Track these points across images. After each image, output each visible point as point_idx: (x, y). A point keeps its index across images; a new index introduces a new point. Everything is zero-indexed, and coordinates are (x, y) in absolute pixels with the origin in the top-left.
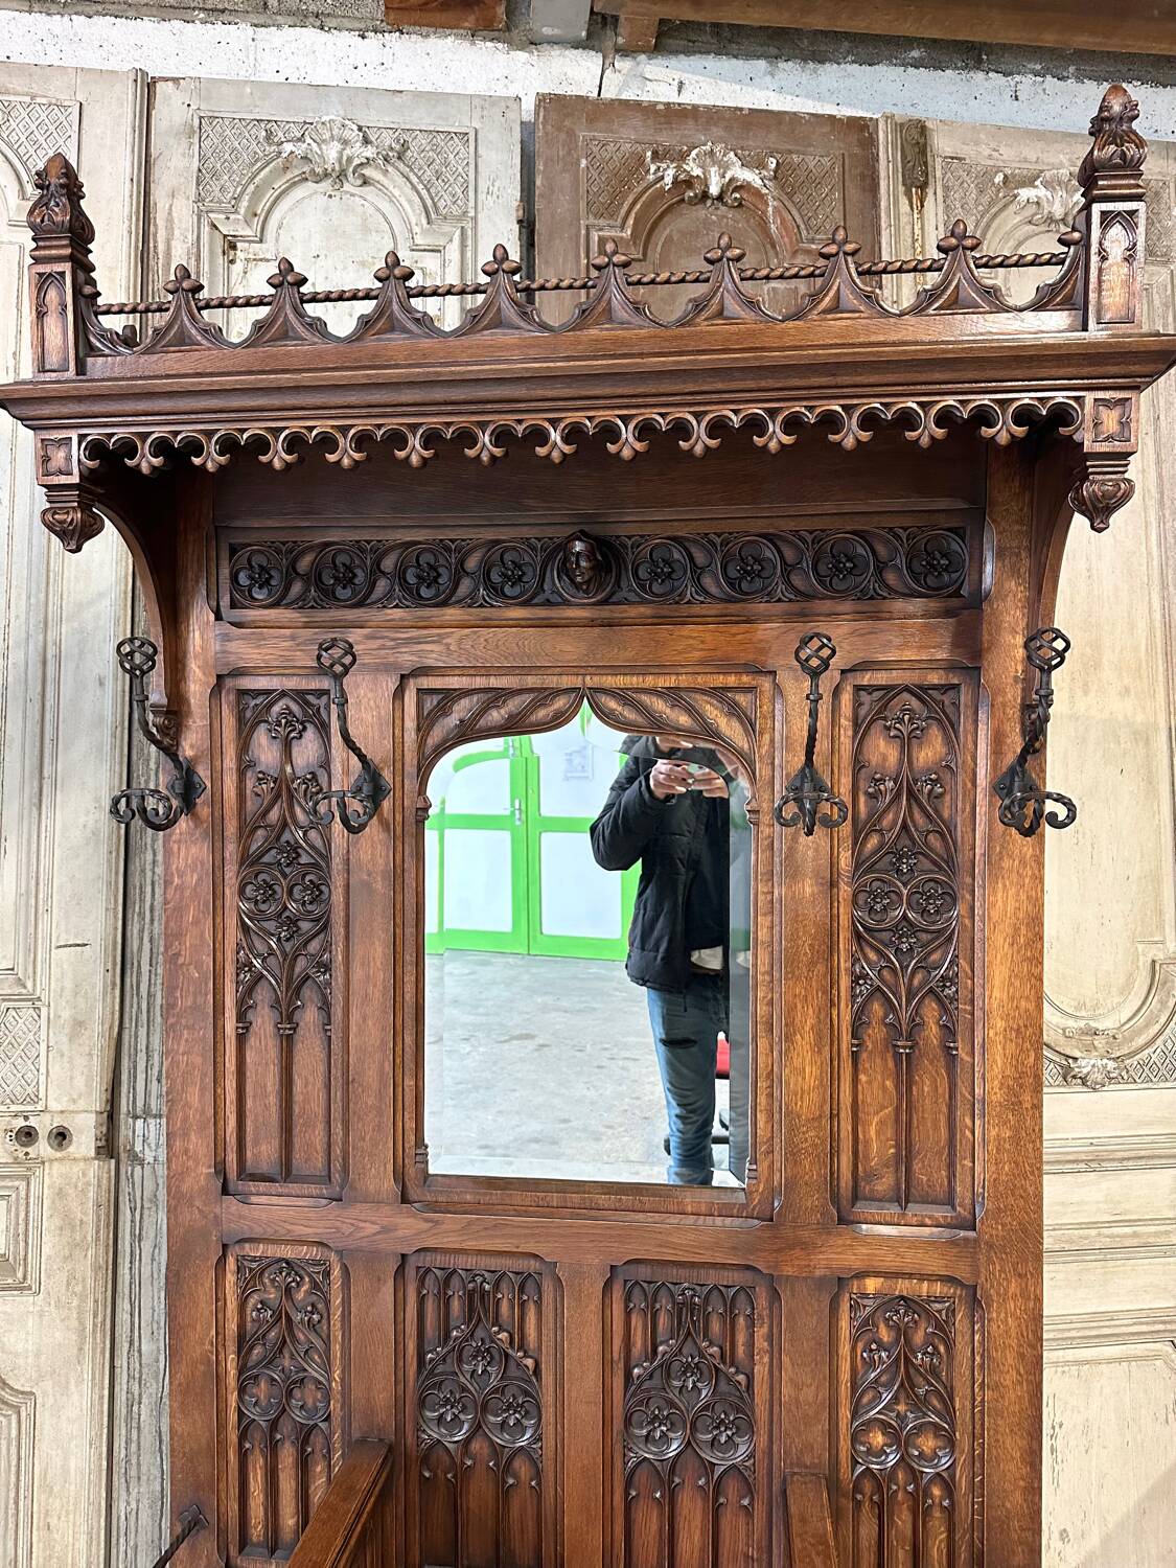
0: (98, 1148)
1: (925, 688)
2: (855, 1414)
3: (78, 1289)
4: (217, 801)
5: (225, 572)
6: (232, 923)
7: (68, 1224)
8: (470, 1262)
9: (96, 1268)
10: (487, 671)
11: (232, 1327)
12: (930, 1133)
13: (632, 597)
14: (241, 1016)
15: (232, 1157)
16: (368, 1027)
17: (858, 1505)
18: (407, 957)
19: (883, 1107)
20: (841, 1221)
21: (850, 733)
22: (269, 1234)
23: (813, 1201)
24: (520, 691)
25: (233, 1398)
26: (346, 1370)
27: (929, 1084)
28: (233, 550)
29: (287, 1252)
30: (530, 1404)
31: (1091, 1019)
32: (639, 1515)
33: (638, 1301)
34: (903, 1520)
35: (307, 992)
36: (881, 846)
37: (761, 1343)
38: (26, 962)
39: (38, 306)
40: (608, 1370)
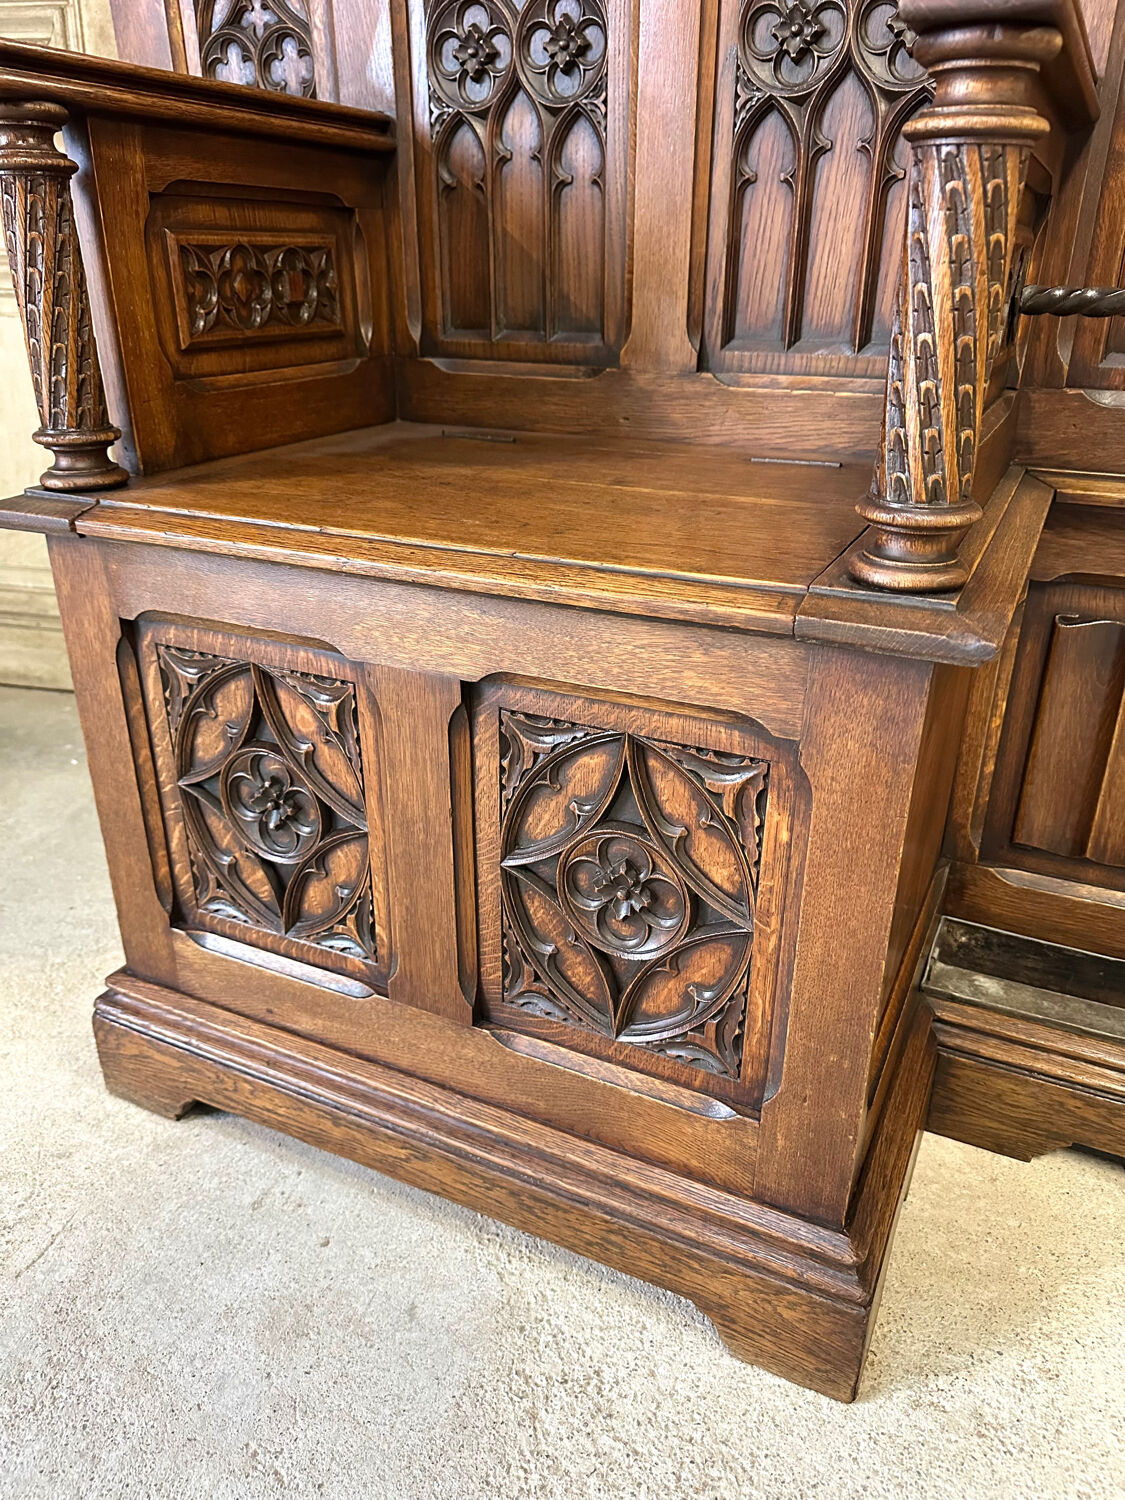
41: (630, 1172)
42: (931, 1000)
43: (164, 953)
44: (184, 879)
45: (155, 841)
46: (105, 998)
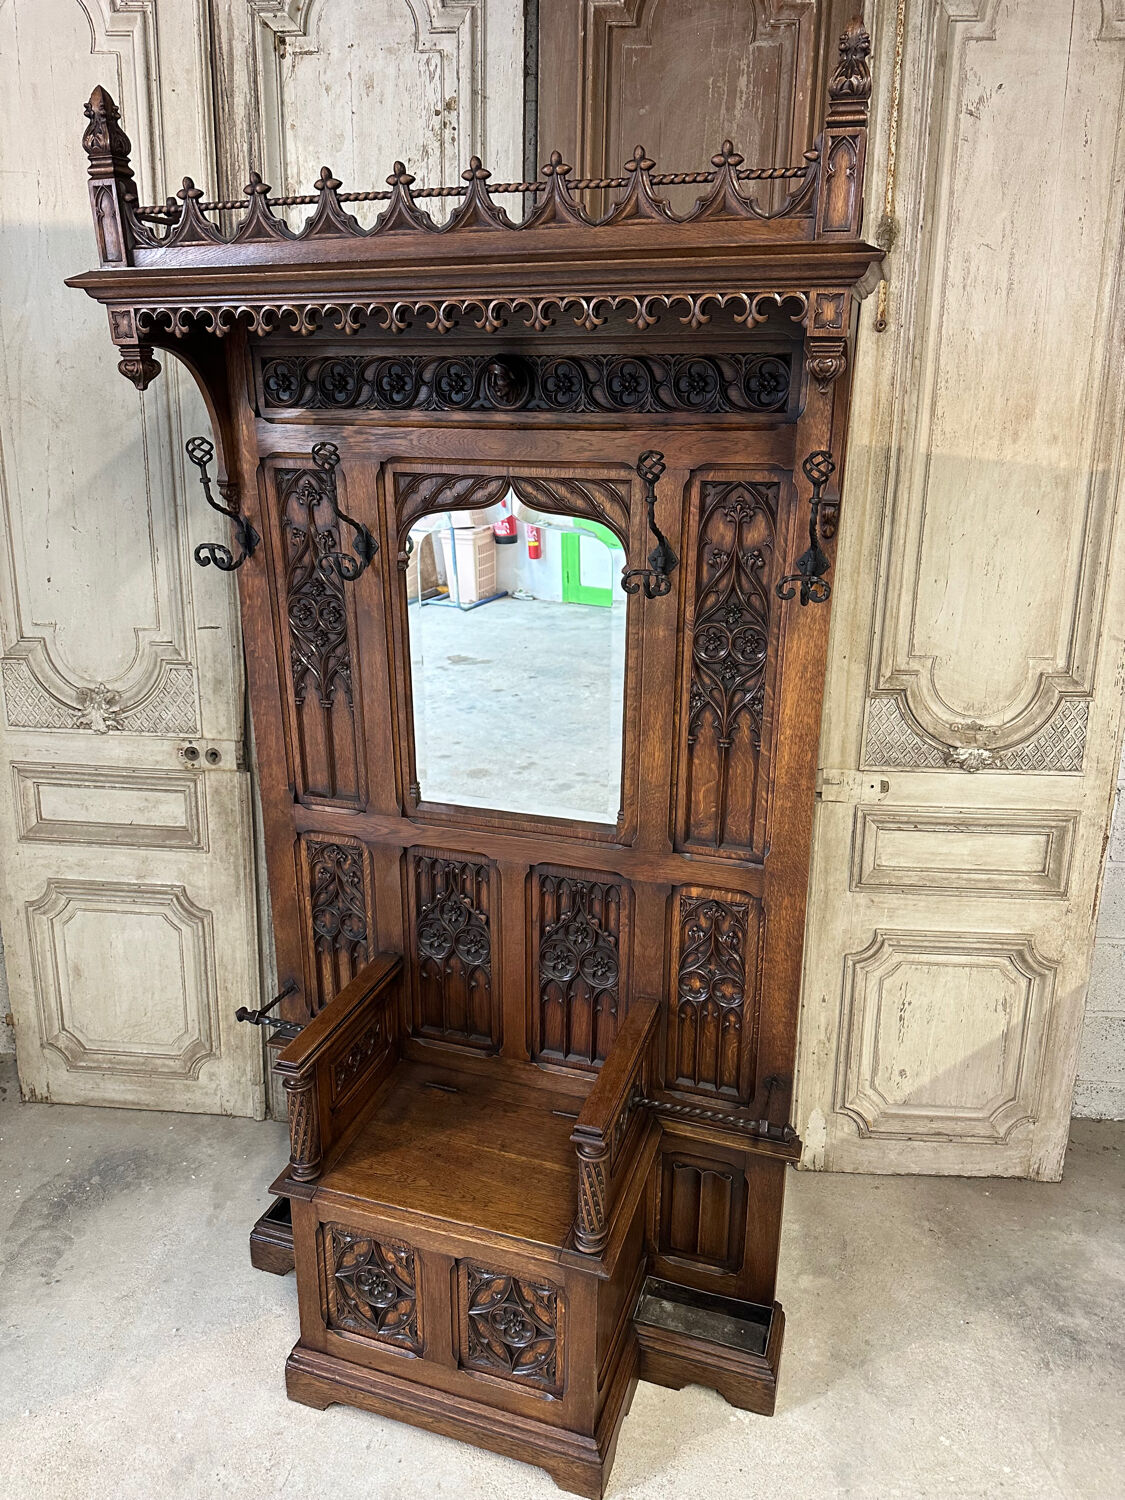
0: (238, 765)
1: (754, 485)
2: (682, 967)
3: (234, 851)
4: (268, 548)
5: (260, 380)
6: (286, 632)
7: (223, 811)
8: (447, 856)
9: (244, 840)
10: (441, 461)
11: (307, 881)
12: (739, 800)
13: (544, 405)
14: (298, 693)
15: (299, 781)
16: (375, 706)
17: (682, 1021)
18: (398, 663)
19: (709, 781)
20: (675, 850)
21: (697, 518)
22: (324, 828)
23: (656, 837)
24: (465, 477)
25: (310, 921)
26: (374, 912)
27: (740, 767)
28: (264, 362)
29: (336, 840)
30: (482, 942)
31: (978, 718)
32: (549, 1011)
33: (549, 887)
34: (710, 1031)
35: (337, 680)
36: (717, 601)
37: (624, 920)
38: (179, 638)
39: (98, 212)
40: (529, 925)
41: (519, 1422)
42: (636, 1326)
43: (322, 1339)
44: (333, 1309)
45: (322, 1296)
46: (291, 1357)
